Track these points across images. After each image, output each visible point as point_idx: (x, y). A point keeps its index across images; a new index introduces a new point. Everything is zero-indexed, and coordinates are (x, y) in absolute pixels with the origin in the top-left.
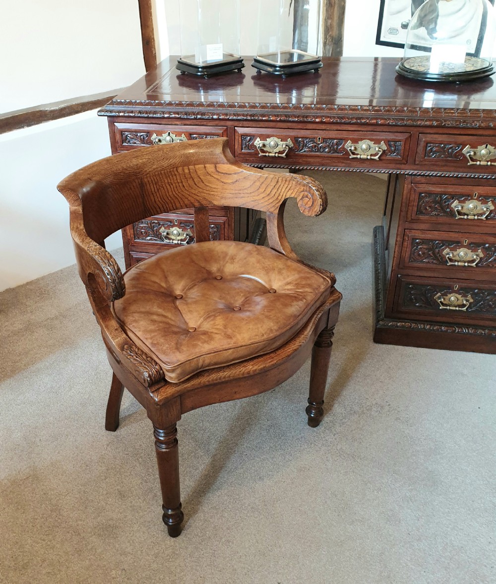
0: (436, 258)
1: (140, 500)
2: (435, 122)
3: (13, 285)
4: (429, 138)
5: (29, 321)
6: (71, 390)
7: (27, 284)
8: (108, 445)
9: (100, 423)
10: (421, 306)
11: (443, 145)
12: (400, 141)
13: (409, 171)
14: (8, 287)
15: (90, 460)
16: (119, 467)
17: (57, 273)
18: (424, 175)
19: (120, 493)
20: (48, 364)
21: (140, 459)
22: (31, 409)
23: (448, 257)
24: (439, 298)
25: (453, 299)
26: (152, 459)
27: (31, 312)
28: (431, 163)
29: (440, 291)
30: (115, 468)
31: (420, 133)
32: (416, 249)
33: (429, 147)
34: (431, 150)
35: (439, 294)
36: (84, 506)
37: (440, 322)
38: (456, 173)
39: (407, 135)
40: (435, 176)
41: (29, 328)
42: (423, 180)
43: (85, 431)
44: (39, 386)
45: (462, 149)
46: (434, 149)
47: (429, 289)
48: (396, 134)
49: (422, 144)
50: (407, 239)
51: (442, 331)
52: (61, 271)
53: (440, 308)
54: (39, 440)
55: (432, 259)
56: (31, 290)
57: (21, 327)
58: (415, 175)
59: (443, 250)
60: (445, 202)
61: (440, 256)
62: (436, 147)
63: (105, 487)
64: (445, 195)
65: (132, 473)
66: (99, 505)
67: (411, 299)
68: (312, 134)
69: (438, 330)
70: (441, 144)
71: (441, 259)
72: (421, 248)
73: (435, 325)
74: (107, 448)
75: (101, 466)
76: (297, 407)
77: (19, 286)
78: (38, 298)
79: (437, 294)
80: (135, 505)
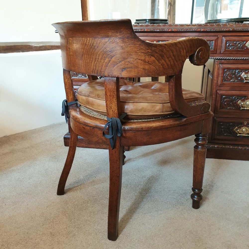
0: (234, 106)
1: (64, 238)
2: (231, 29)
3: (8, 134)
4: (228, 38)
5: (13, 149)
6: (30, 179)
7: (16, 134)
8: (47, 207)
9: (44, 196)
10: (227, 135)
11: (235, 42)
12: (213, 41)
13: (218, 57)
14: (5, 135)
15: (35, 215)
16: (53, 219)
17: (33, 130)
18: (225, 59)
19: (51, 233)
20: (19, 167)
21: (67, 215)
22: (4, 189)
23: (241, 105)
24: (237, 130)
25: (244, 130)
26: (74, 214)
27: (15, 145)
28: (229, 52)
29: (237, 126)
30: (50, 219)
31: (223, 36)
32: (223, 101)
33: (228, 43)
34: (229, 45)
35: (237, 127)
36: (26, 242)
37: (238, 145)
38: (243, 58)
39: (216, 38)
40: (232, 59)
41: (12, 152)
42: (225, 62)
43: (35, 200)
44: (12, 178)
45: (245, 44)
46: (231, 44)
47: (231, 125)
48: (211, 37)
49: (224, 42)
50: (218, 96)
51: (239, 149)
52: (35, 129)
53: (238, 135)
54: (4, 205)
55: (232, 107)
56: (17, 136)
57: (8, 151)
58: (221, 59)
59: (238, 101)
60: (238, 74)
61: (236, 105)
62: (232, 43)
63: (42, 230)
64: (238, 69)
65: (61, 222)
66: (36, 241)
67: (222, 131)
68: (167, 39)
69: (237, 148)
70: (235, 41)
71: (237, 107)
72: (226, 101)
73: (235, 146)
74: (46, 209)
75: (41, 218)
76: (163, 187)
77: (12, 135)
78: (20, 140)
79: (235, 128)
80: (61, 240)
